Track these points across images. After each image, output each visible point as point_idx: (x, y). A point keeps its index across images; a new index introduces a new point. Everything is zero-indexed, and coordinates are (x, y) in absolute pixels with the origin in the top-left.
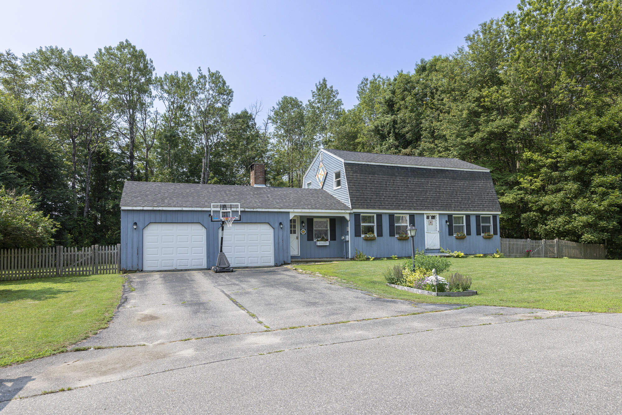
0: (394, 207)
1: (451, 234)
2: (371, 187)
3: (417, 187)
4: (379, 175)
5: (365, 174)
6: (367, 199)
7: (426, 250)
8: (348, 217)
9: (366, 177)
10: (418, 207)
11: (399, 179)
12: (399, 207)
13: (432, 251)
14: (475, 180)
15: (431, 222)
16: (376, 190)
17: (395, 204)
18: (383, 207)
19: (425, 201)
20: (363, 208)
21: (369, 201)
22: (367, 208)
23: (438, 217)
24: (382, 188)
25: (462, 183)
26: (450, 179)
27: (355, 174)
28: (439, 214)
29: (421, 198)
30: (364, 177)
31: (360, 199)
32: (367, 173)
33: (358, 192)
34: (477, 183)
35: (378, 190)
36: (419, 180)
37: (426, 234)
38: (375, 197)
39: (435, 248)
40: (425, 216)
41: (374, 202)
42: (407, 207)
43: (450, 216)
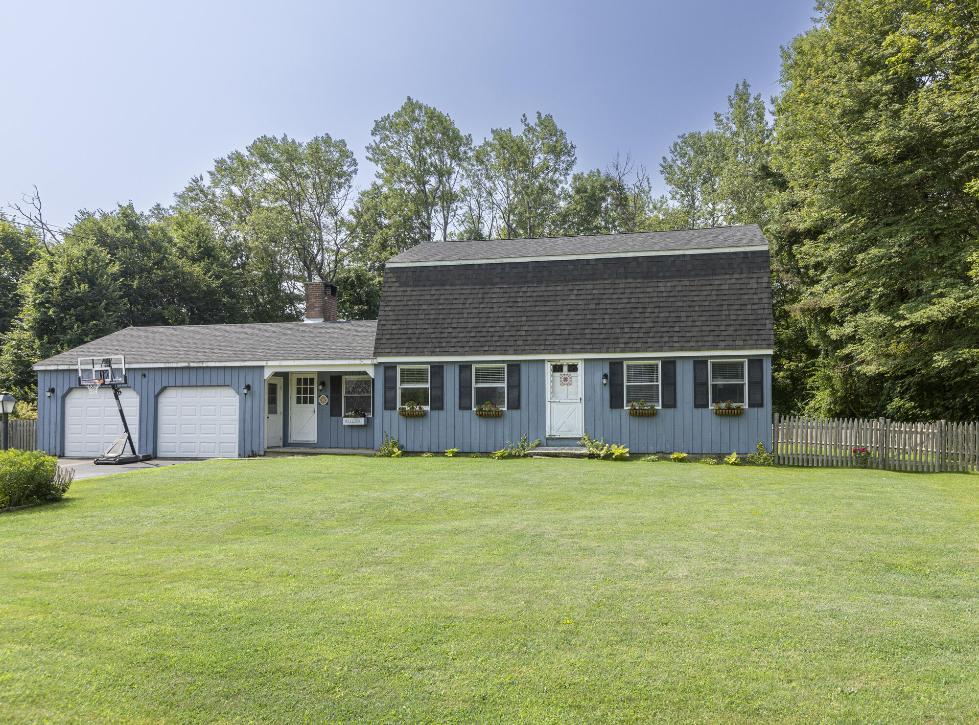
0: (467, 349)
1: (616, 403)
2: (427, 312)
3: (538, 304)
4: (455, 285)
5: (424, 286)
6: (412, 336)
7: (547, 439)
8: (371, 372)
9: (423, 293)
10: (526, 348)
11: (498, 290)
12: (480, 349)
13: (562, 442)
14: (715, 275)
15: (566, 379)
16: (437, 316)
17: (471, 344)
18: (443, 350)
19: (550, 332)
20: (398, 354)
21: (414, 340)
22: (406, 354)
23: (581, 366)
24: (452, 311)
25: (669, 284)
26: (634, 278)
27: (401, 289)
28: (585, 360)
29: (541, 328)
30: (419, 293)
31: (396, 336)
32: (428, 283)
33: (397, 322)
34: (717, 282)
35: (441, 317)
36: (550, 288)
37: (548, 404)
38: (432, 331)
39: (570, 436)
40: (548, 368)
41: (426, 340)
42: (498, 348)
43: (615, 365)
